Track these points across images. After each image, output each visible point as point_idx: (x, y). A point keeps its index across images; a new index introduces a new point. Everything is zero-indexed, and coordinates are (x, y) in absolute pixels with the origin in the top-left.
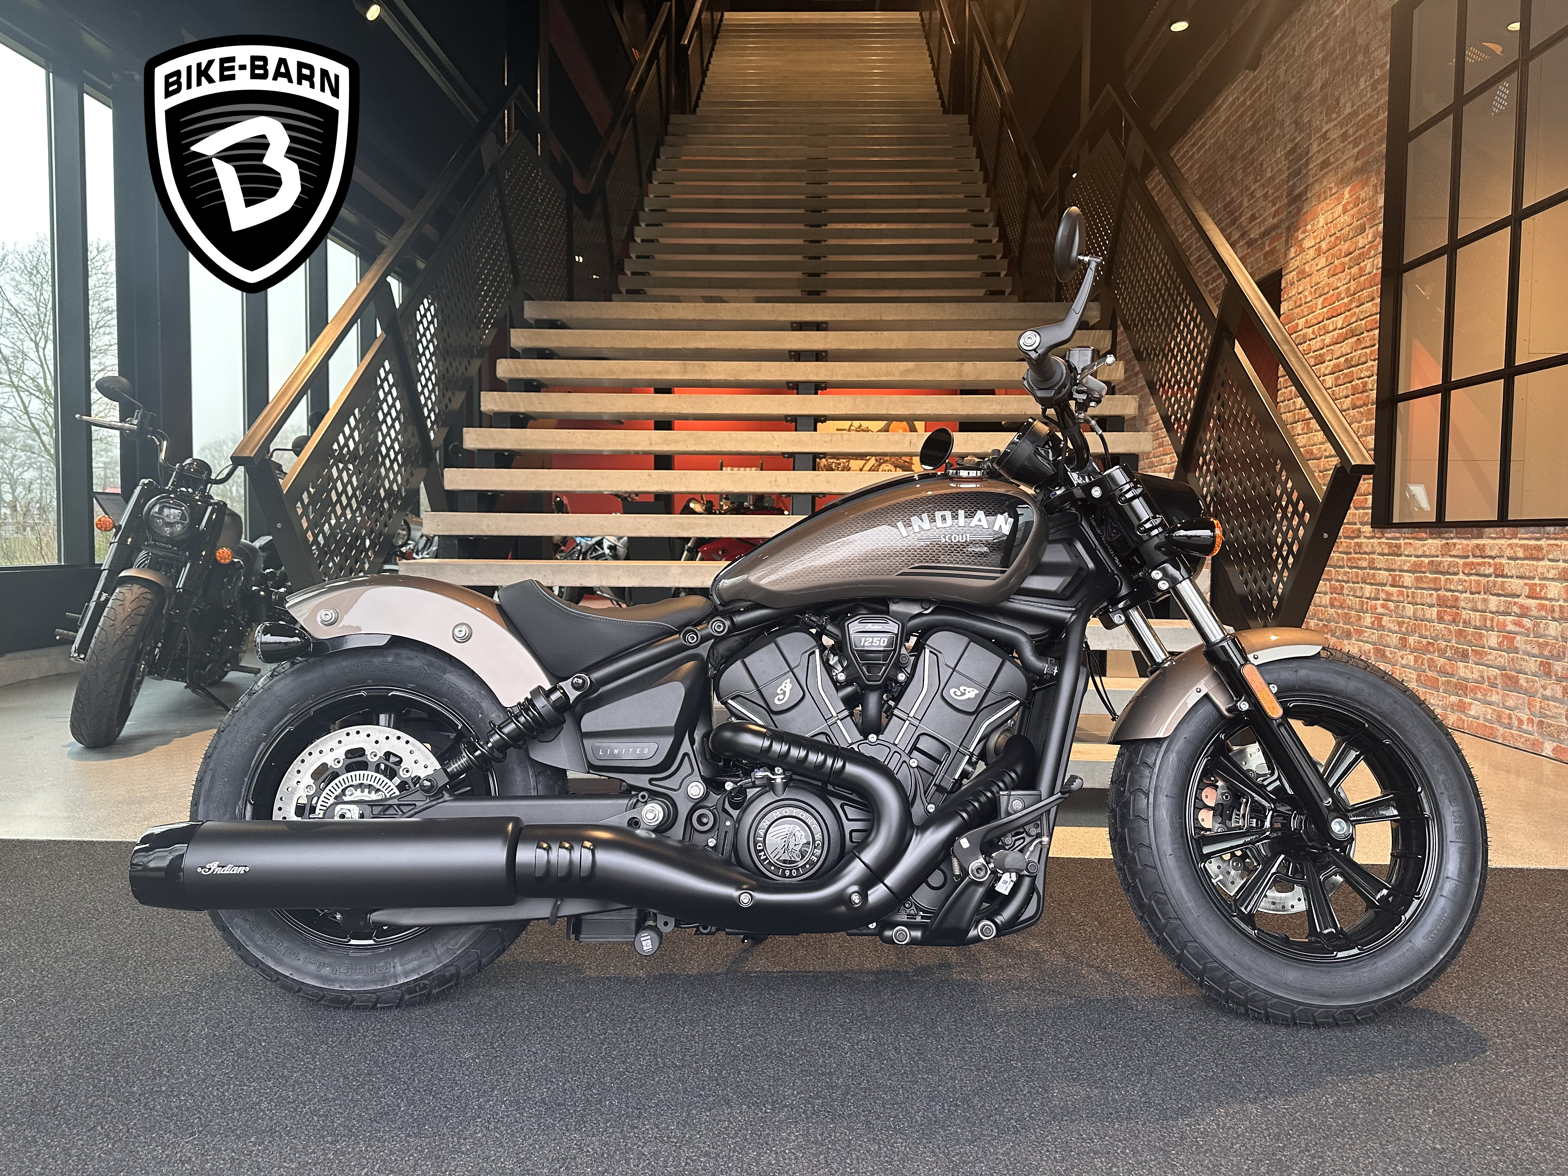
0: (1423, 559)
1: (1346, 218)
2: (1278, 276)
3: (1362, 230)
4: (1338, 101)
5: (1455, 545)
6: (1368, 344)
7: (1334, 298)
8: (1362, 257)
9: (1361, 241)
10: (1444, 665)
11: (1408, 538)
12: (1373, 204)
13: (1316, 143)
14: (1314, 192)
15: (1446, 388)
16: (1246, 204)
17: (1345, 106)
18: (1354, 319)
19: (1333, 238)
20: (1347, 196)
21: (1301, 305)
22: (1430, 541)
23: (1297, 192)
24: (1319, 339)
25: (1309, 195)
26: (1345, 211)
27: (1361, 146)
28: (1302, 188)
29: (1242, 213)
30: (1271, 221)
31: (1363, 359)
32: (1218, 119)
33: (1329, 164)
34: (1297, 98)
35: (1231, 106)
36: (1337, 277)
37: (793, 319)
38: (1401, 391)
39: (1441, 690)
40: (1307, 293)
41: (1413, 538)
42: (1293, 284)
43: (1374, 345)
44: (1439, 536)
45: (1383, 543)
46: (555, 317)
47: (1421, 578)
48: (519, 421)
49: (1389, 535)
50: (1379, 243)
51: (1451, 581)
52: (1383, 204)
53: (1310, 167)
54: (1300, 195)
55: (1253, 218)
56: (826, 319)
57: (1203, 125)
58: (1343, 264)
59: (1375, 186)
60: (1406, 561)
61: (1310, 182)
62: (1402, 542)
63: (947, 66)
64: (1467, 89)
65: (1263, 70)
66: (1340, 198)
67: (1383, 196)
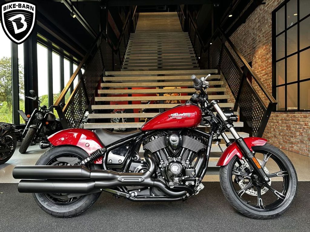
0: (283, 118)
1: (264, 52)
3: (267, 54)
4: (262, 29)
5: (289, 115)
7: (263, 67)
8: (268, 59)
9: (268, 56)
10: (288, 139)
11: (280, 114)
12: (269, 49)
13: (258, 37)
15: (286, 84)
16: (244, 49)
18: (267, 71)
19: (262, 56)
22: (284, 114)
23: (254, 47)
24: (260, 75)
25: (257, 47)
26: (264, 50)
27: (267, 38)
30: (249, 52)
31: (269, 79)
32: (238, 33)
33: (260, 41)
34: (253, 29)
35: (240, 29)
36: (263, 63)
37: (158, 74)
38: (277, 85)
40: (257, 66)
43: (271, 76)
44: (286, 114)
45: (275, 115)
46: (111, 75)
47: (283, 122)
48: (105, 95)
49: (276, 113)
50: (271, 57)
51: (289, 122)
53: (257, 42)
56: (164, 74)
57: (235, 34)
58: (264, 61)
59: (270, 46)
60: (279, 118)
61: (257, 45)
62: (278, 114)
63: (183, 23)
64: (287, 27)
65: (246, 24)
66: (263, 48)
67: (271, 48)
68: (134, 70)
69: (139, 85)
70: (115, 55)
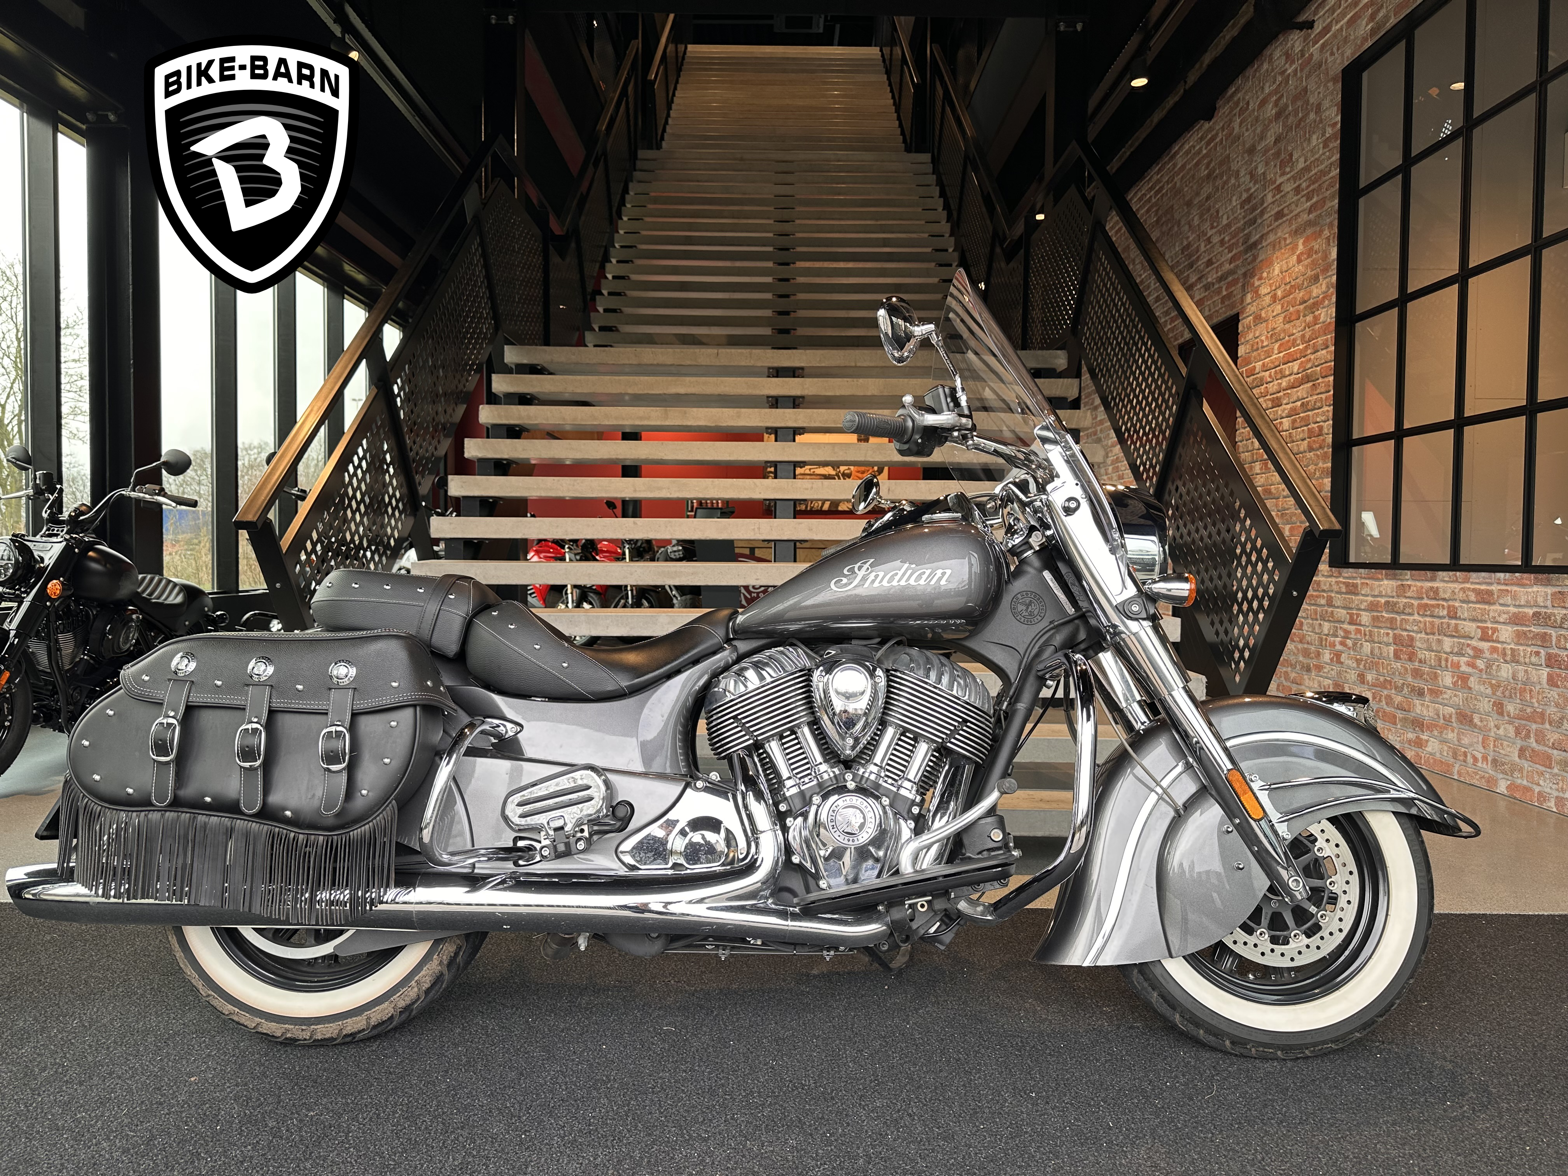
0: (1379, 599)
1: (1300, 268)
2: (1234, 320)
3: (1315, 279)
4: (1291, 155)
5: (1409, 586)
6: (1323, 390)
7: (1290, 344)
8: (1316, 306)
9: (1316, 291)
10: (1400, 703)
11: (1365, 578)
12: (1326, 256)
13: (1270, 195)
14: (1269, 241)
15: (1399, 434)
16: (1202, 249)
17: (1297, 160)
18: (1309, 365)
19: (1288, 287)
20: (1301, 247)
21: (1257, 349)
22: (1386, 582)
23: (1252, 240)
24: (1276, 382)
25: (1264, 244)
26: (1299, 261)
27: (1314, 200)
28: (1257, 236)
29: (1198, 257)
30: (1227, 267)
31: (1319, 404)
32: (1175, 165)
33: (1283, 216)
34: (1251, 151)
35: (1188, 152)
36: (1292, 324)
37: (770, 365)
38: (1355, 436)
39: (1399, 726)
40: (1263, 338)
41: (1369, 578)
42: (1249, 328)
43: (1329, 391)
44: (1394, 578)
45: (1341, 582)
46: (535, 362)
47: (1378, 617)
48: (502, 467)
49: (1346, 575)
50: (1332, 294)
51: (1407, 621)
52: (1335, 257)
53: (1266, 216)
54: (1255, 245)
55: (1210, 263)
56: (802, 365)
57: (1160, 170)
58: (1298, 311)
59: (1328, 239)
60: (1362, 600)
61: (1265, 232)
62: (1359, 581)
63: (908, 103)
64: (1414, 152)
65: (1218, 122)
66: (1294, 248)
67: (1335, 249)
68: (650, 340)
69: (675, 417)
70: (555, 259)
